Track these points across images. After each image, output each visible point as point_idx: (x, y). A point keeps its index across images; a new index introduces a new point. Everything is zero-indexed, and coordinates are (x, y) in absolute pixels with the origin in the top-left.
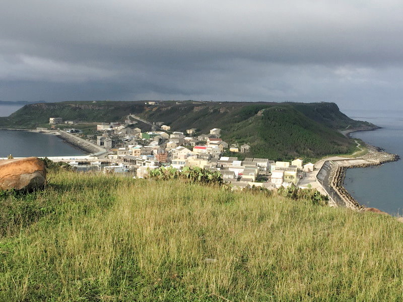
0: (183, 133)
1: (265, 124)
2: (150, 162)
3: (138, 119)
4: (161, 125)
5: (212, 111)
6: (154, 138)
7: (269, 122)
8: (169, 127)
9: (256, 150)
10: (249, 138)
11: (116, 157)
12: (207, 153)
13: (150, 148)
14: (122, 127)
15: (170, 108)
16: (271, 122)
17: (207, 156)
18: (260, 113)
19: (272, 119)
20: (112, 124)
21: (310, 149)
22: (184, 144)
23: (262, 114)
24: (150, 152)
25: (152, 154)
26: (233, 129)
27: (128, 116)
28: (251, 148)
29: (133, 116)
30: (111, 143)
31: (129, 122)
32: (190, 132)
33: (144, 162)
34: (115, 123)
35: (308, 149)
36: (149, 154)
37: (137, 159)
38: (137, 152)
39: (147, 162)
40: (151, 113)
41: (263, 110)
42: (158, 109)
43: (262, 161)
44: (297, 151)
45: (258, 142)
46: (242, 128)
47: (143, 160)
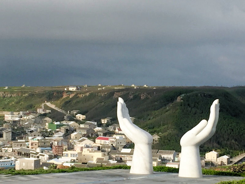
0: (96, 123)
1: (183, 111)
2: (44, 156)
3: (53, 107)
4: (76, 114)
5: (131, 97)
6: (60, 129)
7: (189, 109)
8: (84, 116)
9: (166, 141)
10: (162, 128)
11: (10, 150)
12: (110, 145)
13: (50, 140)
14: (31, 116)
15: (88, 94)
16: (191, 109)
17: (108, 147)
18: (179, 99)
19: (192, 105)
20: (21, 113)
21: (236, 140)
22: (90, 135)
23: (182, 99)
24: (49, 144)
25: (51, 147)
26: (149, 117)
27: (43, 104)
28: (161, 139)
29: (48, 104)
30: (11, 135)
31: (40, 111)
32: (104, 121)
33: (38, 155)
34: (25, 112)
35: (233, 141)
36: (48, 146)
37: (31, 152)
38: (34, 144)
39: (41, 155)
40: (67, 100)
41: (183, 95)
42: (76, 95)
43: (167, 153)
44: (218, 143)
45: (171, 132)
46: (158, 116)
47: (37, 153)
